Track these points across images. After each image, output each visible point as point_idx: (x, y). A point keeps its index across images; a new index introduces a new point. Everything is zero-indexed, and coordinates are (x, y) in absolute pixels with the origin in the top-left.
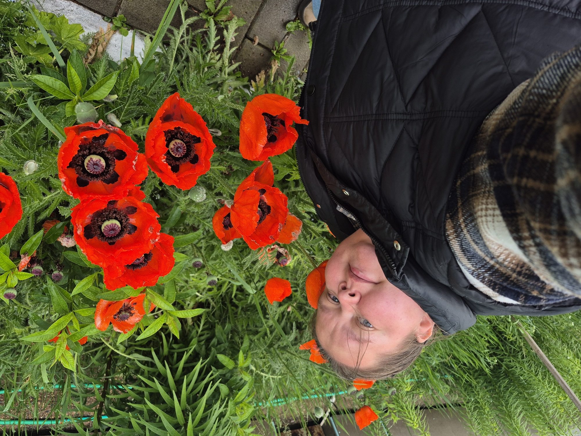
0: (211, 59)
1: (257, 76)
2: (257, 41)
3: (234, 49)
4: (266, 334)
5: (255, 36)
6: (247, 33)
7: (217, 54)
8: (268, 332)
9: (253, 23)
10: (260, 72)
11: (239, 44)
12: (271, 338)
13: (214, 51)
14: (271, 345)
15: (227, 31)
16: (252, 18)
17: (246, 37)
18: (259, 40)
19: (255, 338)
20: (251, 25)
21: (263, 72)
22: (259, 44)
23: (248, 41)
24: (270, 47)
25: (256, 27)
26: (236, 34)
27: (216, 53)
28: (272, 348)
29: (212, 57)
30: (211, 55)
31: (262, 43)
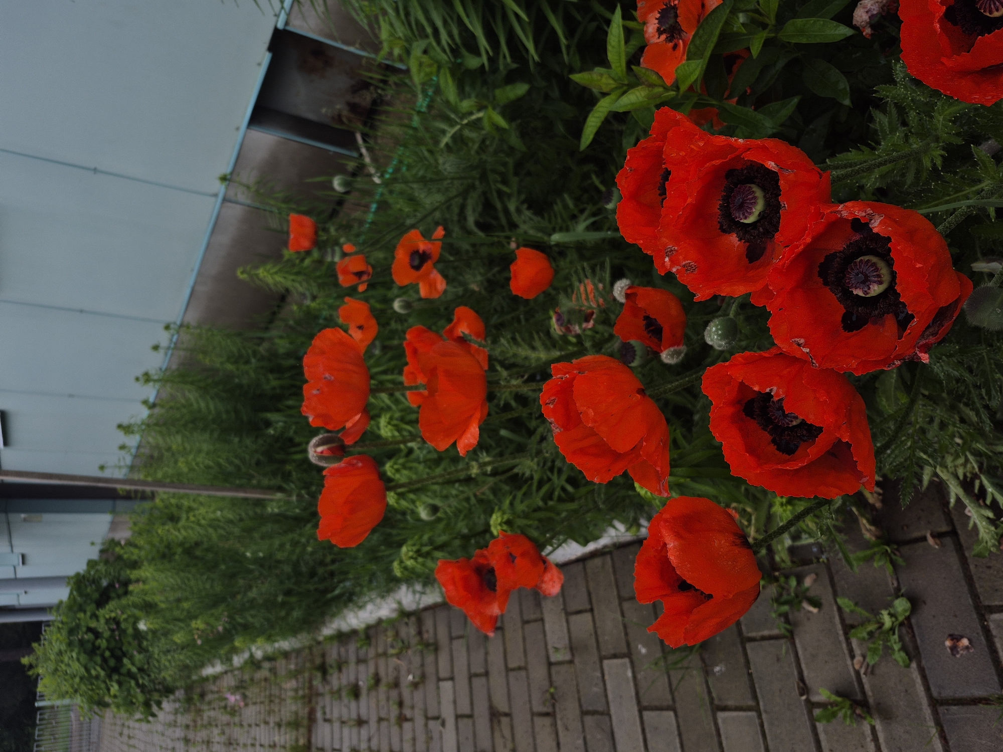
0: (967, 460)
1: (881, 491)
2: (931, 541)
3: (953, 501)
4: (505, 182)
5: (942, 545)
6: (958, 539)
7: (965, 475)
8: (505, 189)
9: (964, 561)
10: (883, 501)
11: (953, 512)
12: (493, 187)
13: (975, 476)
14: (484, 177)
15: (988, 518)
16: (972, 567)
17: (953, 533)
18: (930, 546)
19: (511, 161)
20: (963, 555)
21: (878, 505)
22: (924, 539)
23: (944, 528)
24: (905, 550)
25: (953, 559)
26: (971, 524)
27: (969, 475)
28: (478, 176)
29: (969, 466)
30: (973, 468)
31: (921, 544)
